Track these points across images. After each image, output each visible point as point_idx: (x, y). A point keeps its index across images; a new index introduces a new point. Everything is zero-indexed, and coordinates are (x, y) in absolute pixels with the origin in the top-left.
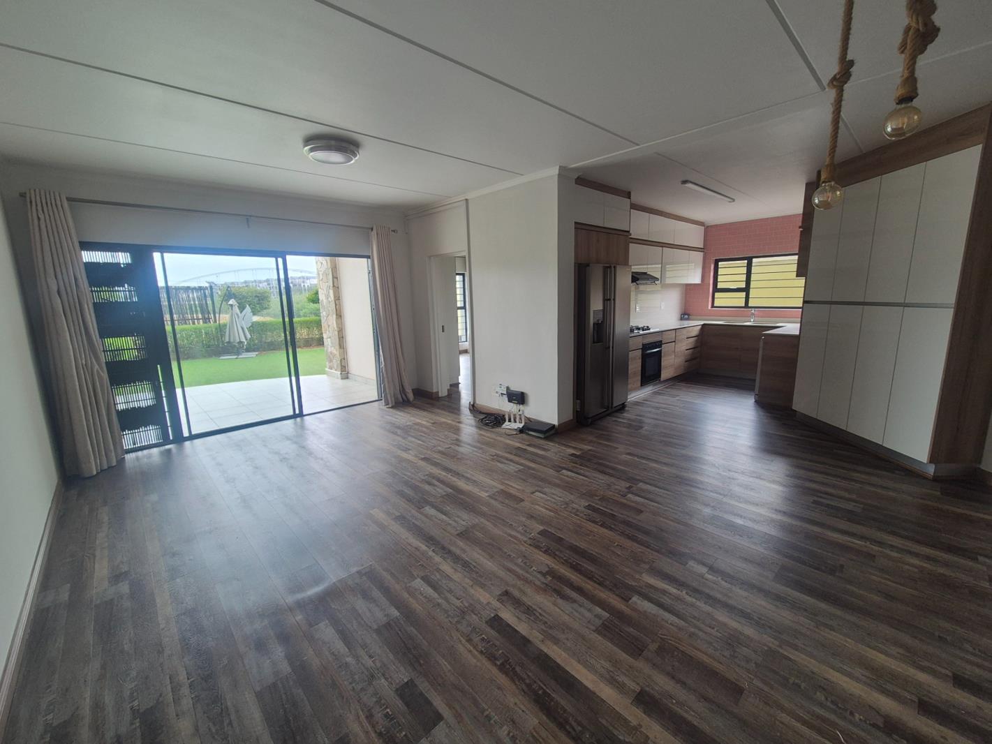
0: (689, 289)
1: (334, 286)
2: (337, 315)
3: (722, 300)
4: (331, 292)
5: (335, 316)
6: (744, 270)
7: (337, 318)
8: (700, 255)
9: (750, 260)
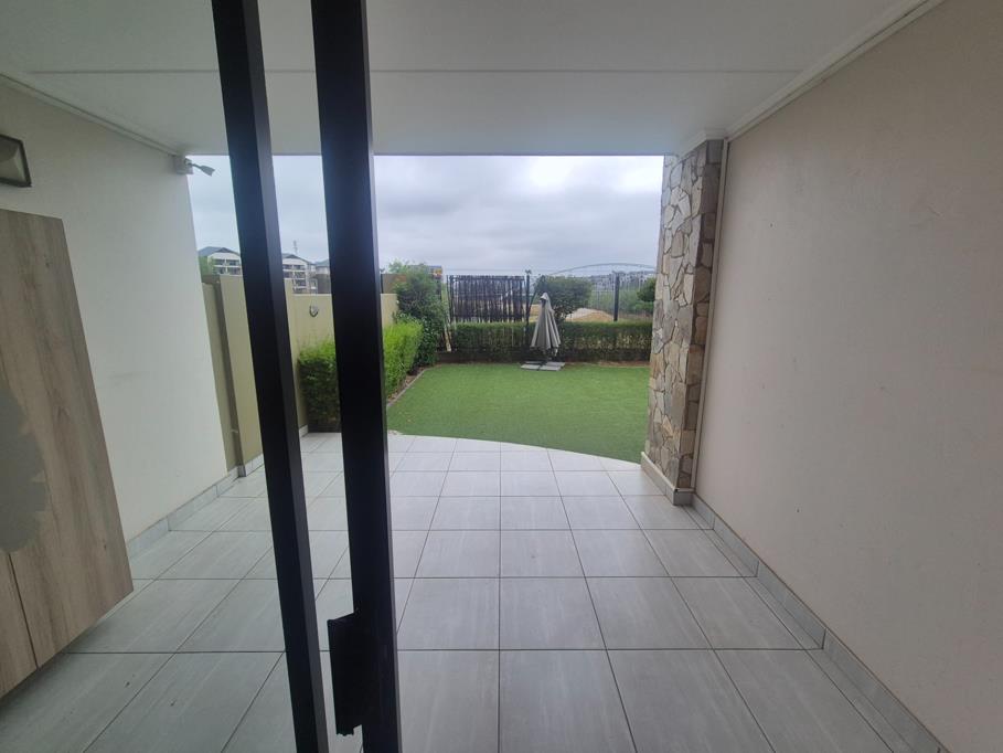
1: (699, 264)
2: (692, 343)
4: (689, 280)
5: (686, 345)
7: (691, 351)
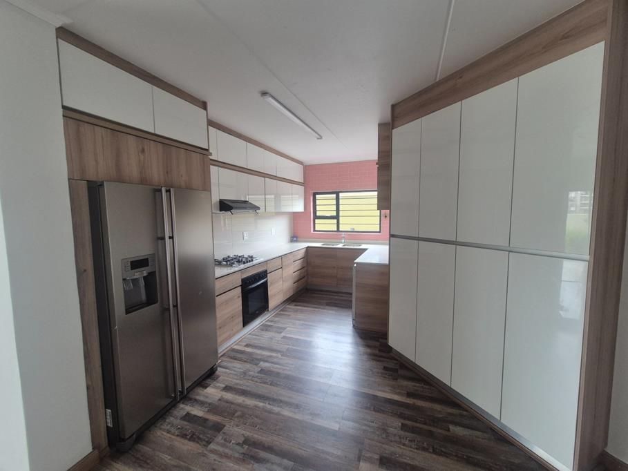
0: (295, 216)
3: (321, 225)
6: (334, 202)
8: (301, 188)
9: (337, 194)
